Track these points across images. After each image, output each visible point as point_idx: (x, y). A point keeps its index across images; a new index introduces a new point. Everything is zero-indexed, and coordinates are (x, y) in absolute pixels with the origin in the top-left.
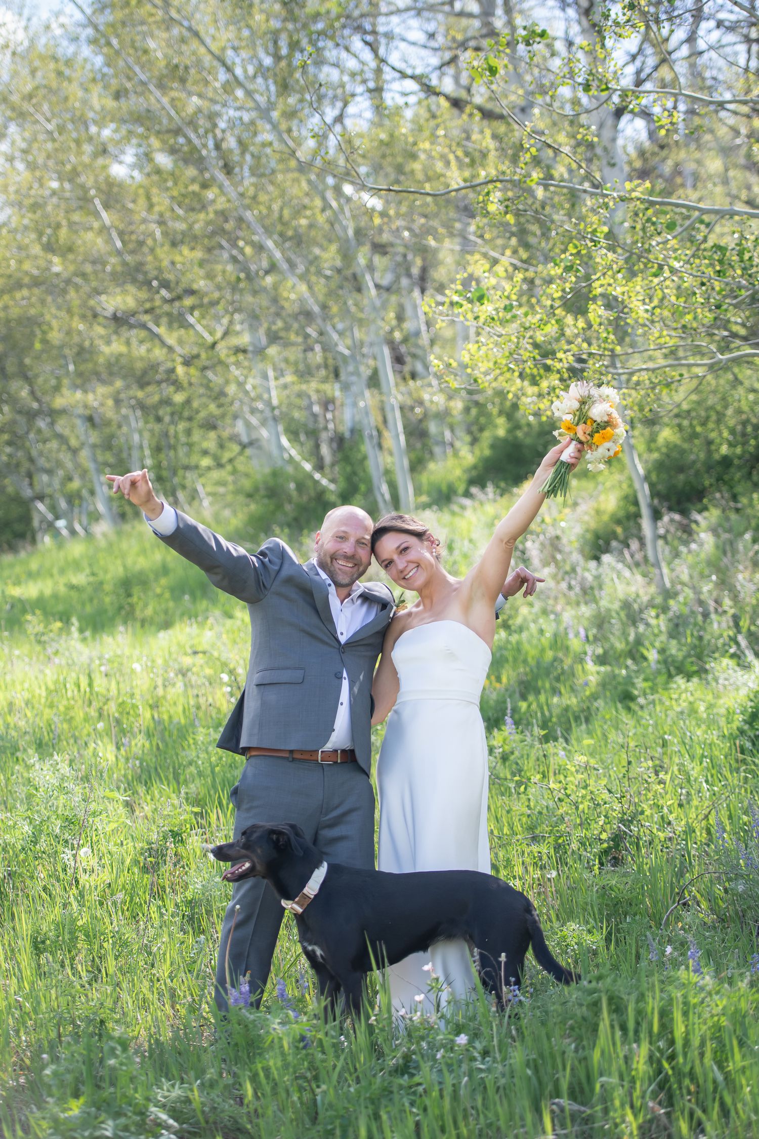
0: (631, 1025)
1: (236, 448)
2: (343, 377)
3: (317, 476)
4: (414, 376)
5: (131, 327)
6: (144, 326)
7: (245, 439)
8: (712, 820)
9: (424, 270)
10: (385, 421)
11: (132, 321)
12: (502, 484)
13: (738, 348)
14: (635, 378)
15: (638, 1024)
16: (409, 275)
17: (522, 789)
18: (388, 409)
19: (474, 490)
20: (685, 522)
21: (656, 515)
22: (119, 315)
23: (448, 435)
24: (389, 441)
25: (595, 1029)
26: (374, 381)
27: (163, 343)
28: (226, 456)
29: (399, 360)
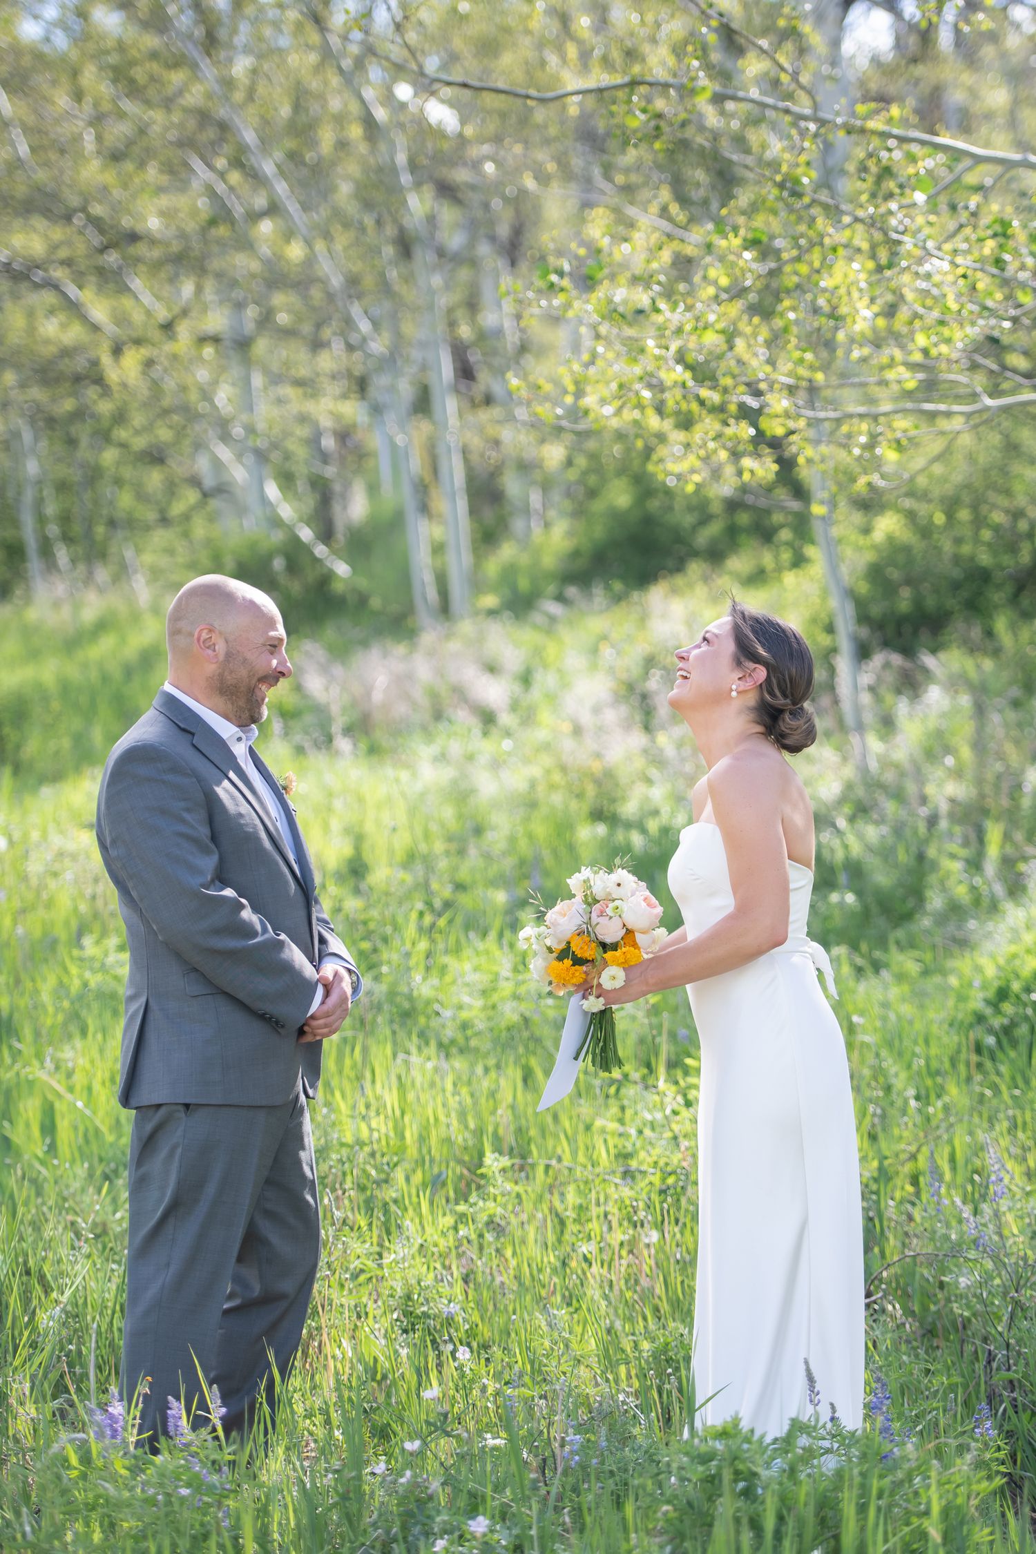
0: (769, 1523)
1: (191, 496)
2: (372, 391)
3: (320, 550)
4: (488, 400)
5: (37, 286)
6: (55, 287)
7: (209, 482)
8: (922, 1162)
9: (518, 231)
10: (435, 470)
11: (38, 276)
12: (618, 586)
13: (1014, 391)
14: (845, 429)
15: (781, 1519)
16: (493, 239)
17: (612, 1090)
18: (441, 450)
19: (572, 591)
20: (908, 665)
21: (863, 653)
22: (15, 266)
23: (535, 498)
24: (440, 504)
25: (708, 1525)
26: (423, 404)
27: (84, 318)
28: (177, 508)
29: (466, 372)
